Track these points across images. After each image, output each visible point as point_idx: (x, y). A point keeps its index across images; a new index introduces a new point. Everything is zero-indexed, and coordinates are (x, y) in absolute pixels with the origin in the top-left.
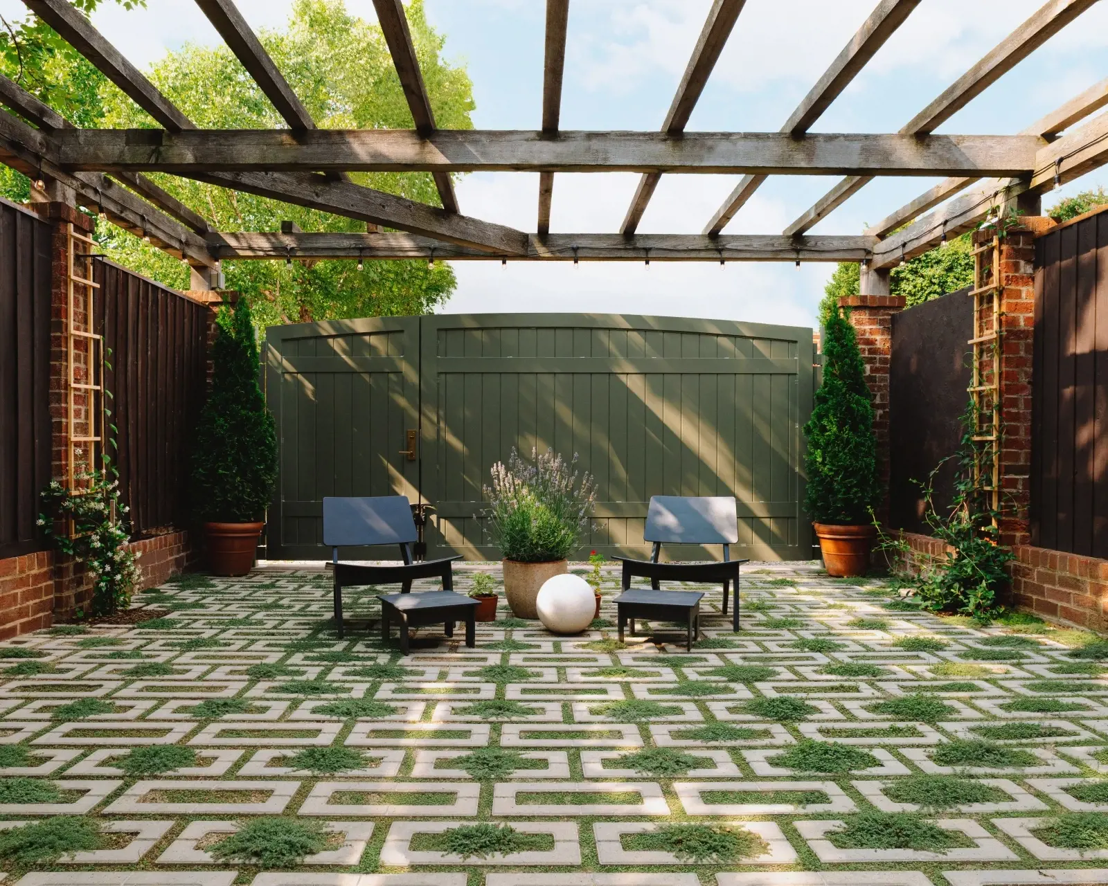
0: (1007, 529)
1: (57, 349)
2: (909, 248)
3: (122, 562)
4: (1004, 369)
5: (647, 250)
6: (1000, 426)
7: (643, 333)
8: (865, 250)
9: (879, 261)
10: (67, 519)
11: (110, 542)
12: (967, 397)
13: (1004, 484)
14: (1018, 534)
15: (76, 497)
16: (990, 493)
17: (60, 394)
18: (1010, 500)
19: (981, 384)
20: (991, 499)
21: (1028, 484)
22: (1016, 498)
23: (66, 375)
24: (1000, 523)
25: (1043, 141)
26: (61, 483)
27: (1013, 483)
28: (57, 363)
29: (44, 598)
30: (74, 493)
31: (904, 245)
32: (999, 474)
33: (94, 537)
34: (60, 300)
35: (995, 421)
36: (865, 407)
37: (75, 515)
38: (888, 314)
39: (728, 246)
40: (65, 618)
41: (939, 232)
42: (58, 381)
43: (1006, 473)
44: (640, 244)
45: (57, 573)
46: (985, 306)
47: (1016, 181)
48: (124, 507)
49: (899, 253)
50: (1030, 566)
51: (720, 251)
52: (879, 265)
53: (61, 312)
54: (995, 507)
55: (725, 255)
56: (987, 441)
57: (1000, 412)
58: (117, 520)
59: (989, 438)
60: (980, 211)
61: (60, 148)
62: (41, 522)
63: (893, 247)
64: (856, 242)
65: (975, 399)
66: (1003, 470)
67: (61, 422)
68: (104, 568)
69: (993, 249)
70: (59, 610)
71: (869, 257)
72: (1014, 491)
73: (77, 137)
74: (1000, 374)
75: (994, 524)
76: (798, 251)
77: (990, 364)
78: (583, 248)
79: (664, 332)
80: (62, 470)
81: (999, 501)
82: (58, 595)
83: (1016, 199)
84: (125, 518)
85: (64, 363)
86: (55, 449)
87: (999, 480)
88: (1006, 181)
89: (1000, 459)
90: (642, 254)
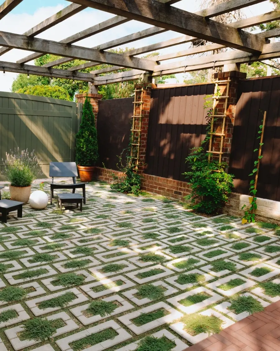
0: (140, 170)
2: (108, 82)
4: (142, 126)
5: (28, 71)
6: (140, 141)
7: (26, 100)
8: (92, 78)
9: (96, 83)
12: (131, 132)
13: (140, 157)
14: (142, 171)
16: (136, 160)
18: (141, 162)
19: (134, 129)
20: (136, 161)
21: (146, 157)
22: (143, 161)
24: (138, 167)
25: (156, 63)
27: (142, 157)
31: (107, 80)
32: (139, 154)
35: (139, 140)
36: (95, 130)
38: (98, 100)
39: (54, 72)
41: (120, 80)
43: (141, 154)
44: (25, 68)
46: (137, 107)
47: (148, 72)
49: (105, 82)
50: (146, 179)
51: (51, 74)
52: (97, 84)
54: (137, 163)
55: (53, 75)
56: (136, 145)
57: (140, 138)
59: (137, 145)
60: (135, 77)
63: (102, 80)
64: (90, 76)
65: (133, 133)
66: (140, 153)
69: (141, 91)
71: (93, 81)
72: (142, 159)
74: (141, 127)
75: (137, 168)
76: (74, 77)
77: (138, 124)
78: (7, 67)
79: (32, 101)
81: (139, 161)
83: (147, 78)
87: (139, 156)
88: (144, 72)
89: (139, 150)
90: (26, 72)
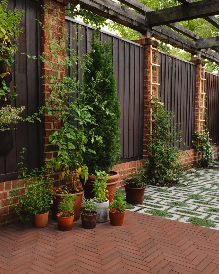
1: (197, 98)
3: (210, 153)
10: (198, 141)
11: (208, 148)
15: (200, 136)
17: (197, 109)
23: (199, 105)
26: (197, 132)
28: (197, 101)
29: (192, 161)
30: (200, 135)
33: (204, 146)
34: (198, 85)
37: (200, 140)
40: (196, 166)
42: (197, 106)
45: (195, 155)
48: (210, 139)
53: (198, 88)
58: (209, 142)
61: (198, 44)
62: (193, 142)
67: (197, 117)
68: (207, 154)
70: (195, 164)
73: (203, 41)
80: (197, 129)
82: (195, 160)
84: (211, 142)
85: (198, 101)
86: (195, 123)
